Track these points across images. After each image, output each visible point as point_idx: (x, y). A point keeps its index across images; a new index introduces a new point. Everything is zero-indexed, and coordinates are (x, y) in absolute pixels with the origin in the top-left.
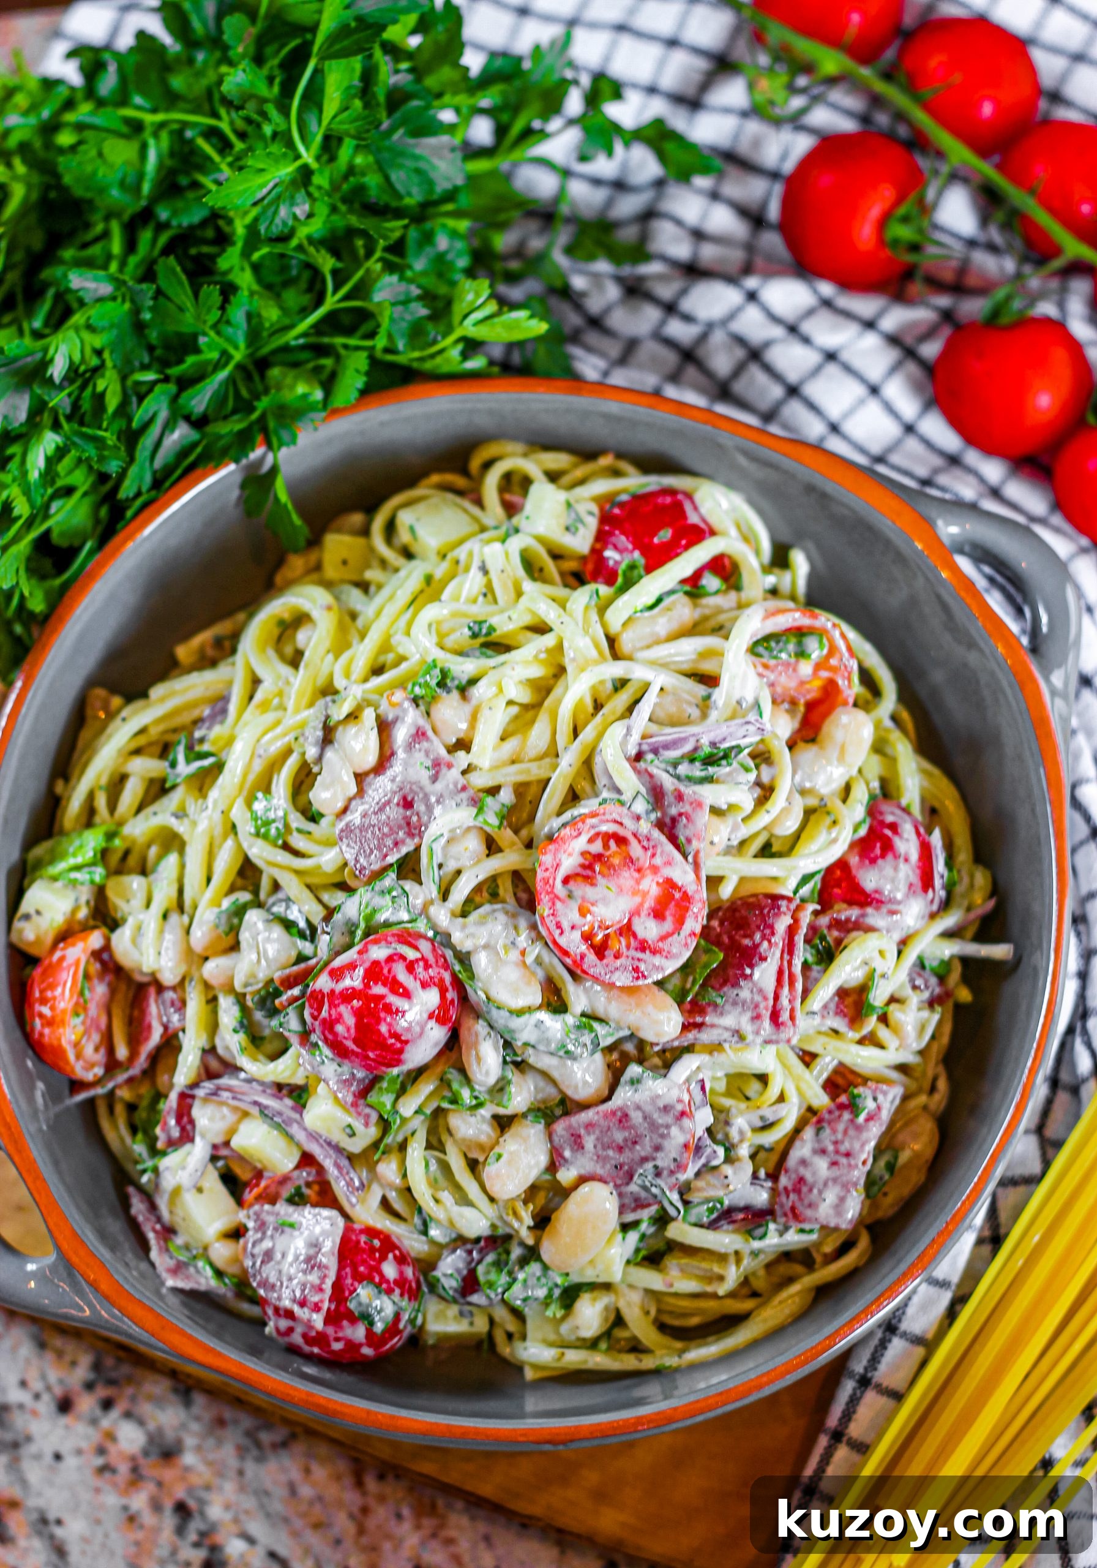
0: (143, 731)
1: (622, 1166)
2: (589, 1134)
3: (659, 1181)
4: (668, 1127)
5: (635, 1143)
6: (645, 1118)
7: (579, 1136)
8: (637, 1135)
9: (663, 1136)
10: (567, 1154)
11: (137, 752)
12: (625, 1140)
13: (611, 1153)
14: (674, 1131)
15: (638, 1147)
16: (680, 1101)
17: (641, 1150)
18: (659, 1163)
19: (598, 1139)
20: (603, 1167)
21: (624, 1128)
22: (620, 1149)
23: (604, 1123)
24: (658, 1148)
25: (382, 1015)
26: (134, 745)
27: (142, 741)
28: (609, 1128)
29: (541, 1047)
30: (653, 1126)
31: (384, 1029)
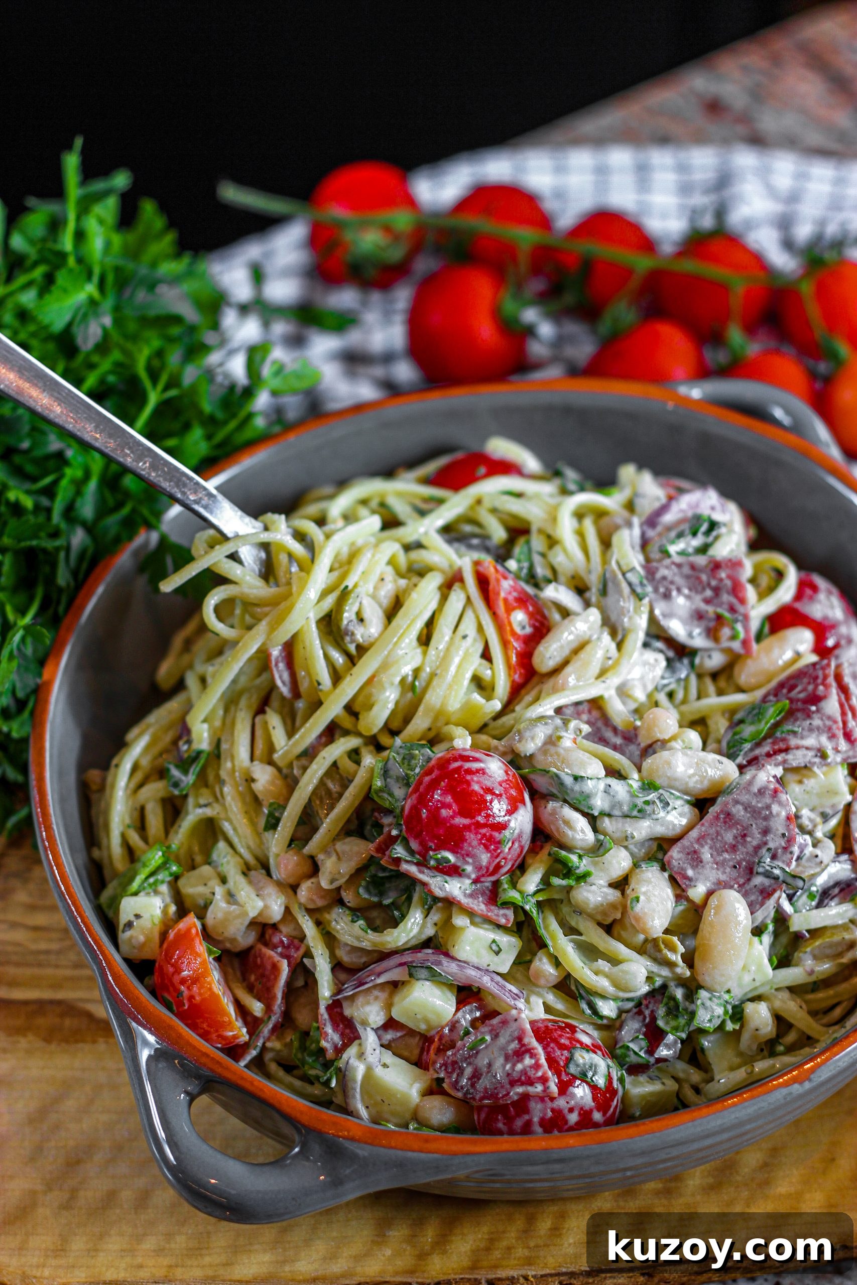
0: (135, 768)
1: (739, 863)
2: (702, 846)
3: (777, 863)
4: (768, 807)
5: (745, 836)
6: (745, 809)
7: (695, 852)
8: (744, 828)
9: (766, 818)
10: (690, 873)
11: (141, 785)
12: (735, 837)
13: (726, 856)
14: (775, 808)
15: (749, 839)
16: (769, 782)
17: (754, 839)
18: (771, 845)
19: (711, 848)
20: (724, 873)
21: (730, 827)
22: (734, 848)
23: (712, 831)
24: (766, 832)
25: (468, 777)
26: (132, 785)
27: (139, 776)
28: (718, 833)
29: (616, 812)
30: (755, 812)
31: (476, 787)
